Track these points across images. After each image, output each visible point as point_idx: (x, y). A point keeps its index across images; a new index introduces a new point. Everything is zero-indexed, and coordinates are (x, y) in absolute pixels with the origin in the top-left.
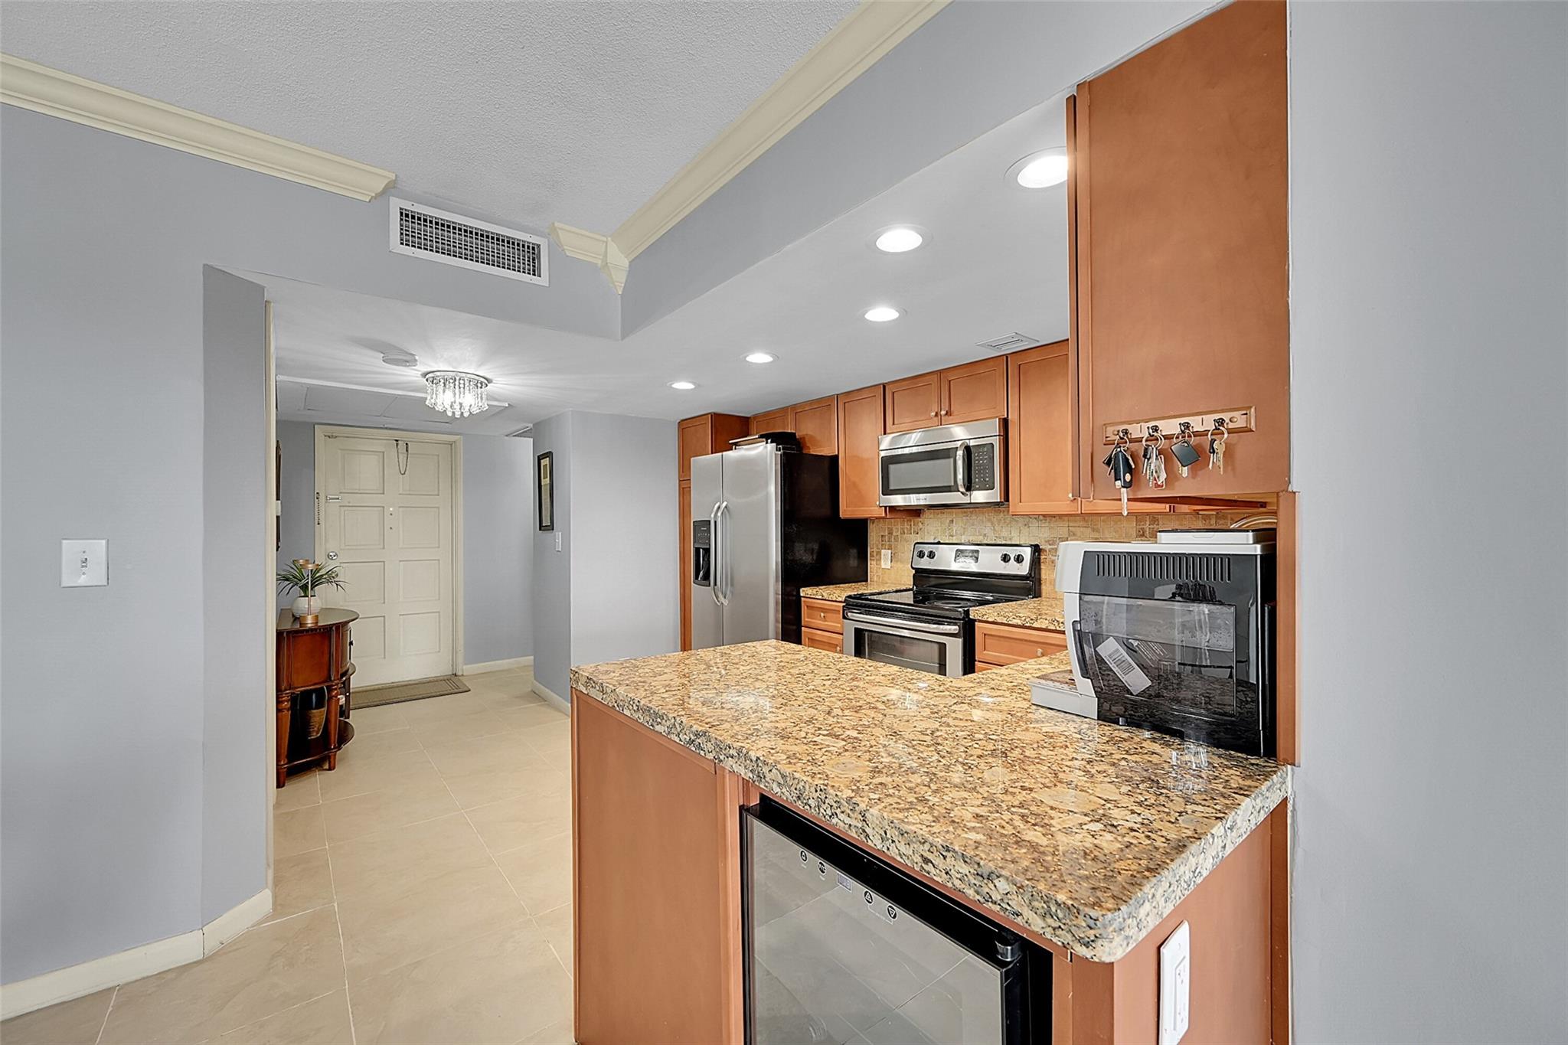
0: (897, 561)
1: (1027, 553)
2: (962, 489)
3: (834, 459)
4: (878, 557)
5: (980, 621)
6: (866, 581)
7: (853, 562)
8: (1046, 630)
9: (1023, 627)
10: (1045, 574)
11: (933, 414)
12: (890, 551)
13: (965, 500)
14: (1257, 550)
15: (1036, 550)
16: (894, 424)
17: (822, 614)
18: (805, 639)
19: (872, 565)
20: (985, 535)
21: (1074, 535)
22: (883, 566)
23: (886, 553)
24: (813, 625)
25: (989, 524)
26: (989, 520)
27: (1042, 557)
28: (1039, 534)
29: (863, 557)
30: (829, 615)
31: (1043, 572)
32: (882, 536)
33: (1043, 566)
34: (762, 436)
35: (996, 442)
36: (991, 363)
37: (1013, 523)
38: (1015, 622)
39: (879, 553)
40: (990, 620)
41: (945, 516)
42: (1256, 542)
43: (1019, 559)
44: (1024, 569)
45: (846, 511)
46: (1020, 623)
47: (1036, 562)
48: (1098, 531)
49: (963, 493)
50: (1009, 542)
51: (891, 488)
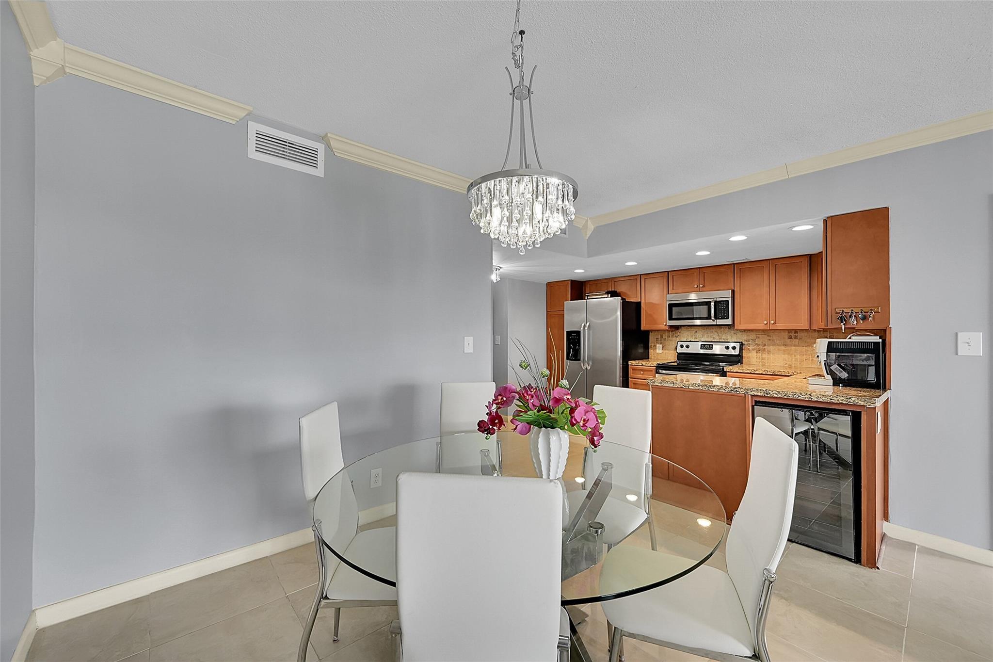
0: (665, 350)
1: (738, 346)
2: (713, 319)
3: (638, 304)
4: (655, 348)
5: (728, 372)
6: (648, 358)
7: (641, 350)
8: (762, 374)
9: (751, 373)
10: (745, 354)
11: (696, 286)
12: (661, 345)
13: (714, 323)
14: (881, 340)
15: (742, 344)
16: (673, 289)
17: (642, 372)
18: (631, 384)
19: (651, 351)
20: (714, 338)
21: (759, 338)
22: (657, 352)
23: (659, 346)
24: (636, 377)
25: (716, 333)
26: (716, 331)
27: (744, 347)
28: (743, 338)
29: (647, 347)
30: (645, 373)
31: (744, 353)
32: (657, 338)
33: (744, 351)
34: (608, 293)
35: (730, 300)
36: (726, 267)
37: (728, 333)
38: (746, 372)
39: (655, 346)
40: (734, 371)
41: (692, 329)
42: (880, 338)
43: (734, 348)
44: (737, 352)
45: (644, 327)
46: (749, 372)
47: (741, 349)
48: (770, 336)
49: (713, 320)
50: (726, 341)
51: (673, 317)
